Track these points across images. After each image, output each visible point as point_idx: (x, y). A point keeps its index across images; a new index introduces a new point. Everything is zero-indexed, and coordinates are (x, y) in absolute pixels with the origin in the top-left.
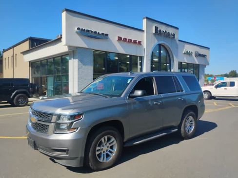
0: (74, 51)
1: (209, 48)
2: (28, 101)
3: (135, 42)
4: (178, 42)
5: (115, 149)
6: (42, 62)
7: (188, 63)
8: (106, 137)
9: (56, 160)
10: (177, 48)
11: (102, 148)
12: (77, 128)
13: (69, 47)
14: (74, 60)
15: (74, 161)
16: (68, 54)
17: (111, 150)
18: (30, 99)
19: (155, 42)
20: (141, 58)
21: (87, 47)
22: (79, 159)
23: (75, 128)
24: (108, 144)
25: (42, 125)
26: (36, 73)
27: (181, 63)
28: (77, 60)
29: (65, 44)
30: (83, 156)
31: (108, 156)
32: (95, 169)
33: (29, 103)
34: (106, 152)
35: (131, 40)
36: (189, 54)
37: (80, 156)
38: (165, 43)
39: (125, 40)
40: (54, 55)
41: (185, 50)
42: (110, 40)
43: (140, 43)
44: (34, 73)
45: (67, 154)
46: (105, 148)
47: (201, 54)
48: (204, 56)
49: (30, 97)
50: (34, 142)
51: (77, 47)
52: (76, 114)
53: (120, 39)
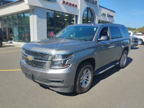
0: (33, 10)
1: (115, 12)
2: (2, 44)
3: (73, 5)
4: (98, 6)
5: (90, 78)
6: (9, 17)
7: (103, 21)
8: (86, 70)
9: (51, 88)
10: (98, 11)
11: (83, 77)
12: (70, 65)
13: (30, 6)
14: (34, 16)
15: (67, 89)
16: (29, 12)
17: (87, 79)
18: (3, 43)
19: (85, 6)
20: (77, 16)
21: (42, 7)
22: (71, 87)
23: (68, 65)
24: (86, 75)
25: (38, 62)
26: (4, 24)
27: (99, 20)
28: (36, 16)
29: (27, 3)
30: (74, 85)
31: (86, 83)
32: (79, 93)
33: (3, 45)
34: (85, 81)
35: (71, 4)
36: (104, 15)
37: (72, 85)
38: (91, 7)
39: (67, 3)
40: (18, 12)
41: (102, 12)
42: (58, 3)
43: (76, 6)
44: (3, 25)
45: (62, 84)
46: (84, 78)
47: (111, 15)
48: (112, 17)
49: (3, 41)
50: (32, 75)
51: (36, 7)
52: (68, 54)
53: (64, 2)
